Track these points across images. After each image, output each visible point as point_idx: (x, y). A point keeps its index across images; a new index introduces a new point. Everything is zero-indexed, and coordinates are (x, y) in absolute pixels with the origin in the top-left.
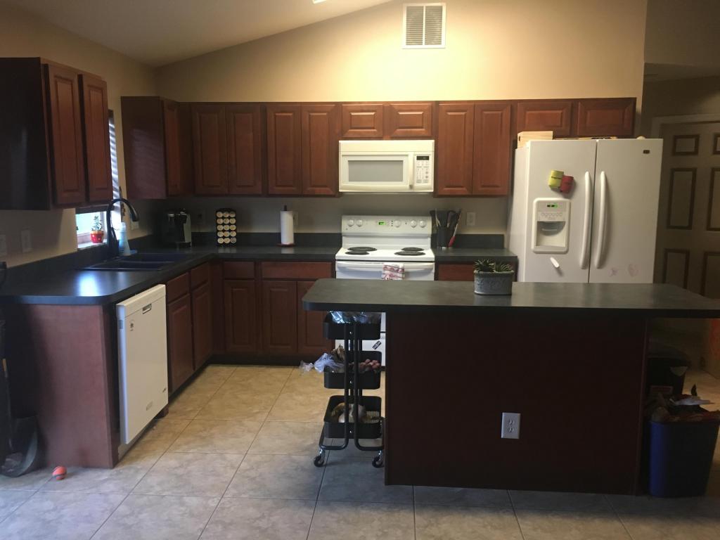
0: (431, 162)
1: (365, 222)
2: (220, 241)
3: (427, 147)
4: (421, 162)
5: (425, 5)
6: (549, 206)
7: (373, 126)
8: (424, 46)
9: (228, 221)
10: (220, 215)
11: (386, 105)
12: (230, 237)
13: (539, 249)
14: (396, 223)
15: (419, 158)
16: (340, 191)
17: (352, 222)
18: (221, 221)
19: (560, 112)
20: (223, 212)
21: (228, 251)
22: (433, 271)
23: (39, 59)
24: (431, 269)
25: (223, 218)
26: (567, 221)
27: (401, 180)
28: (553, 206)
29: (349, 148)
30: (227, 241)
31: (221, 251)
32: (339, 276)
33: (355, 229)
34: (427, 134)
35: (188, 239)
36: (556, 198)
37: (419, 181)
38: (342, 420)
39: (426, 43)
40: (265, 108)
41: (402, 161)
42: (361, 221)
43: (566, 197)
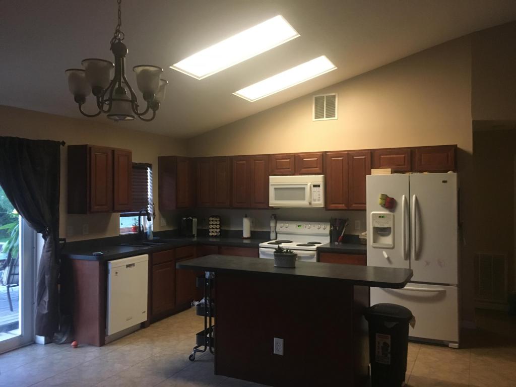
0: (321, 189)
1: (290, 225)
2: (211, 234)
3: (319, 179)
4: (315, 188)
5: (325, 95)
6: (380, 217)
7: (288, 167)
8: (325, 119)
9: (215, 223)
10: (211, 219)
11: (296, 155)
12: (216, 232)
13: (375, 245)
14: (308, 226)
15: (315, 186)
16: (270, 206)
17: (282, 225)
18: (212, 222)
19: (403, 156)
20: (213, 217)
21: (215, 240)
22: (315, 257)
23: (87, 145)
24: (314, 255)
25: (213, 221)
26: (392, 226)
27: (304, 199)
28: (383, 217)
29: (275, 180)
30: (214, 234)
31: (211, 240)
32: (261, 256)
33: (284, 230)
34: (319, 171)
35: (195, 232)
36: (384, 212)
37: (315, 200)
38: (208, 336)
39: (326, 117)
40: (232, 159)
41: (304, 188)
42: (287, 225)
43: (391, 211)
